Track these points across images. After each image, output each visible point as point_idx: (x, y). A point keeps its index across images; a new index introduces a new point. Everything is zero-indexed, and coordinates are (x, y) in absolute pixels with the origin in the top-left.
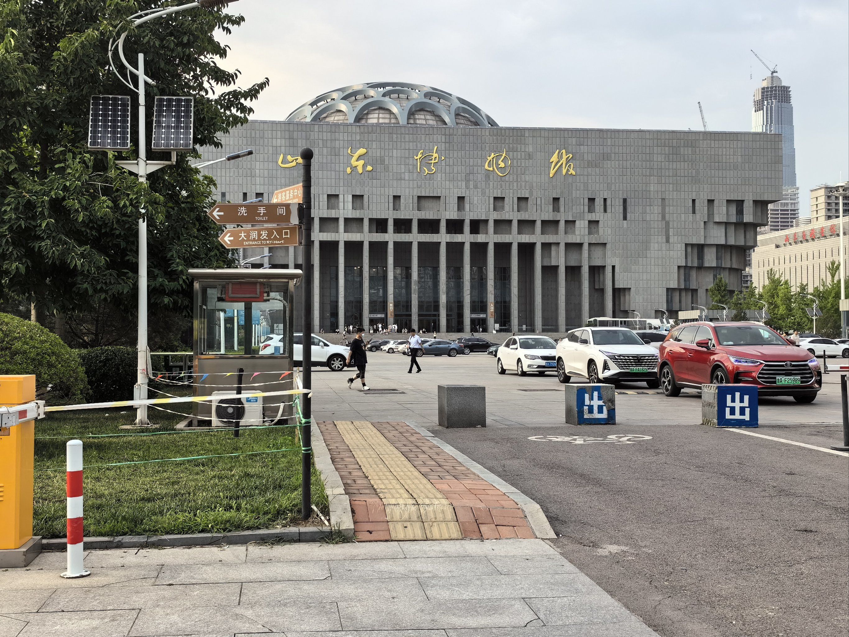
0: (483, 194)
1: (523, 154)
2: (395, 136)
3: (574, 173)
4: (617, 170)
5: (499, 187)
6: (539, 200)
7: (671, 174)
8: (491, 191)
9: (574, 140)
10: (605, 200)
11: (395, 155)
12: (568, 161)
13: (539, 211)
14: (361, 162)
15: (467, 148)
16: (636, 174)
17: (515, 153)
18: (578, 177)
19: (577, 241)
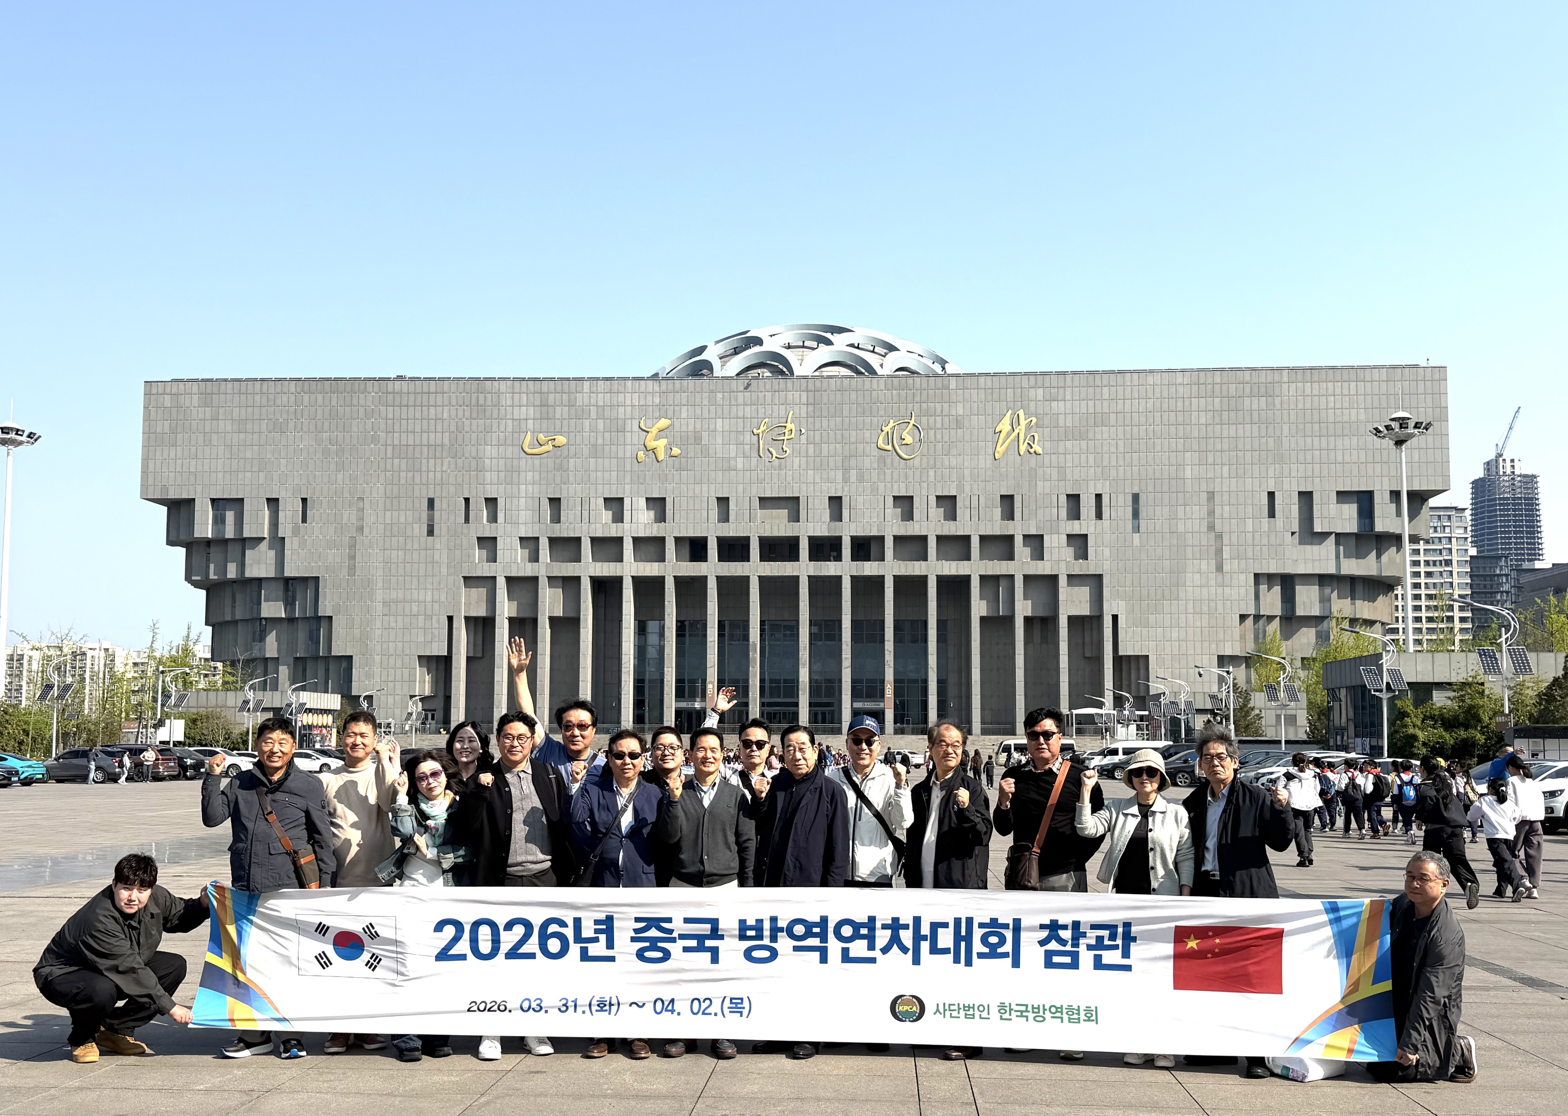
0: (874, 491)
1: (946, 419)
2: (720, 395)
3: (1040, 450)
4: (1121, 443)
5: (902, 479)
6: (975, 499)
7: (1226, 447)
8: (889, 485)
9: (1040, 391)
10: (1099, 497)
11: (719, 428)
12: (1029, 426)
13: (975, 519)
14: (663, 442)
15: (845, 413)
16: (1158, 448)
17: (932, 419)
18: (1047, 458)
19: (1048, 572)
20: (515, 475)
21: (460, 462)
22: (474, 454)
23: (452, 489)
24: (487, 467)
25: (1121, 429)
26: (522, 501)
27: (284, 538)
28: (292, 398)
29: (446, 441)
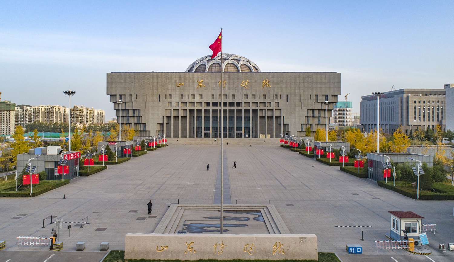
0: (241, 93)
1: (253, 81)
2: (212, 76)
3: (270, 87)
4: (285, 86)
5: (246, 91)
6: (259, 95)
7: (303, 87)
8: (243, 93)
9: (270, 76)
10: (281, 95)
11: (212, 82)
12: (268, 82)
13: (259, 99)
14: (202, 84)
15: (235, 79)
16: (291, 87)
19: (272, 108)
20: (175, 90)
22: (167, 87)
23: (163, 93)
24: (170, 89)
25: (285, 83)
26: (176, 95)
27: (133, 102)
28: (134, 76)
29: (162, 84)
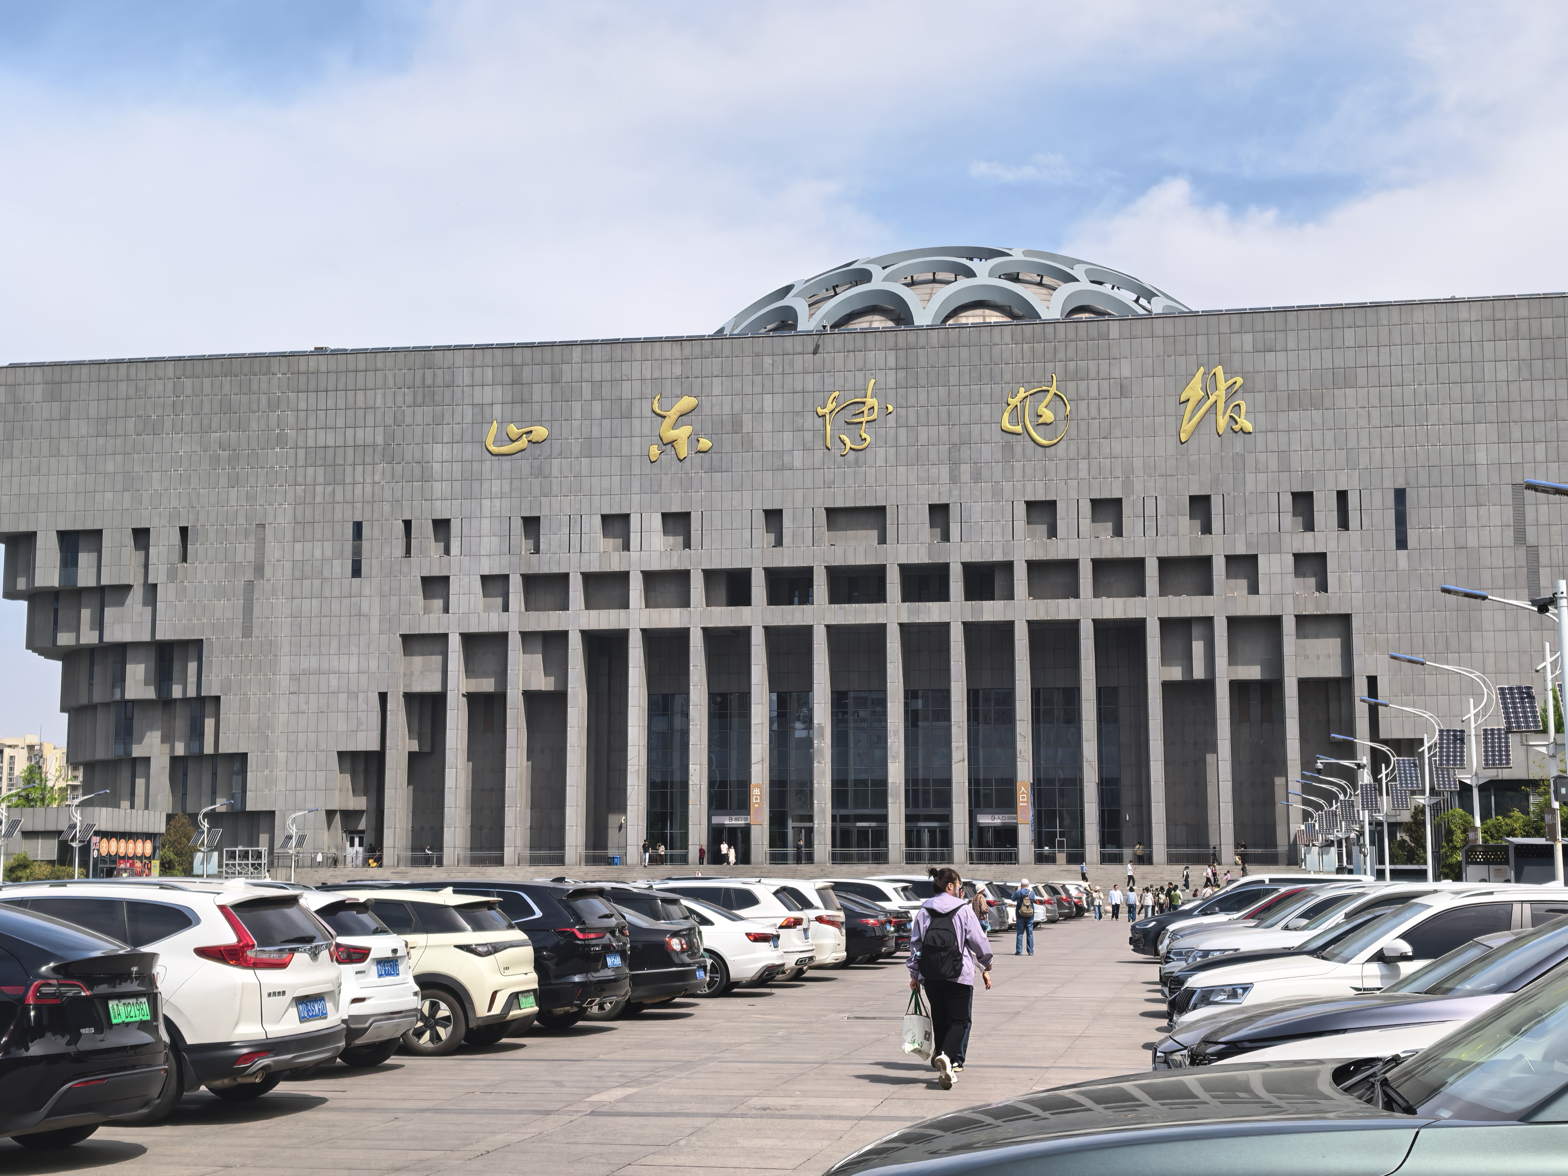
0: (997, 493)
1: (1105, 384)
2: (768, 360)
3: (1249, 427)
4: (1375, 413)
5: (1039, 475)
6: (1150, 504)
7: (1539, 415)
8: (1019, 485)
9: (1248, 338)
10: (1342, 496)
11: (768, 408)
12: (1231, 393)
13: (1151, 533)
14: (684, 432)
15: (953, 380)
16: (1433, 419)
17: (1083, 385)
18: (1260, 437)
19: (1265, 611)
20: (476, 485)
21: (398, 468)
22: (418, 456)
23: (387, 508)
24: (437, 476)
25: (1374, 391)
26: (486, 523)
27: (155, 585)
28: (170, 385)
29: (380, 440)
